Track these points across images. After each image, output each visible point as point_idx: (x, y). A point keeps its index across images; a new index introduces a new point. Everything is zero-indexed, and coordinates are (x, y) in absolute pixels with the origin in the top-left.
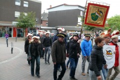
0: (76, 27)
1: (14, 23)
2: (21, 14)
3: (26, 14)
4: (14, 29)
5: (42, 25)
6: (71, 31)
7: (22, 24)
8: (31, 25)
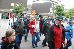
0: (49, 13)
1: (11, 10)
2: (15, 5)
3: (18, 5)
4: (10, 14)
5: (28, 12)
6: (46, 16)
7: (15, 11)
8: (21, 11)
